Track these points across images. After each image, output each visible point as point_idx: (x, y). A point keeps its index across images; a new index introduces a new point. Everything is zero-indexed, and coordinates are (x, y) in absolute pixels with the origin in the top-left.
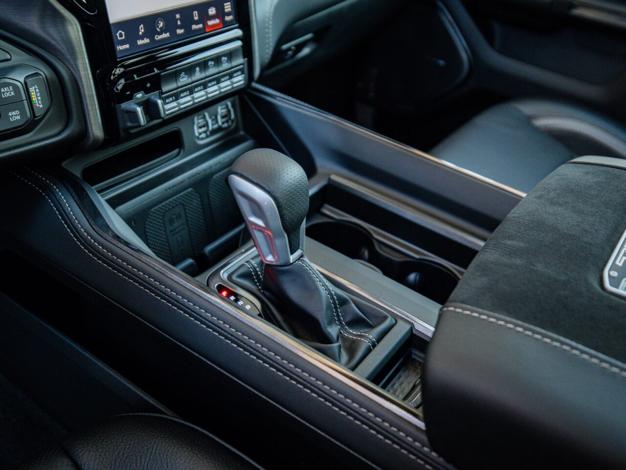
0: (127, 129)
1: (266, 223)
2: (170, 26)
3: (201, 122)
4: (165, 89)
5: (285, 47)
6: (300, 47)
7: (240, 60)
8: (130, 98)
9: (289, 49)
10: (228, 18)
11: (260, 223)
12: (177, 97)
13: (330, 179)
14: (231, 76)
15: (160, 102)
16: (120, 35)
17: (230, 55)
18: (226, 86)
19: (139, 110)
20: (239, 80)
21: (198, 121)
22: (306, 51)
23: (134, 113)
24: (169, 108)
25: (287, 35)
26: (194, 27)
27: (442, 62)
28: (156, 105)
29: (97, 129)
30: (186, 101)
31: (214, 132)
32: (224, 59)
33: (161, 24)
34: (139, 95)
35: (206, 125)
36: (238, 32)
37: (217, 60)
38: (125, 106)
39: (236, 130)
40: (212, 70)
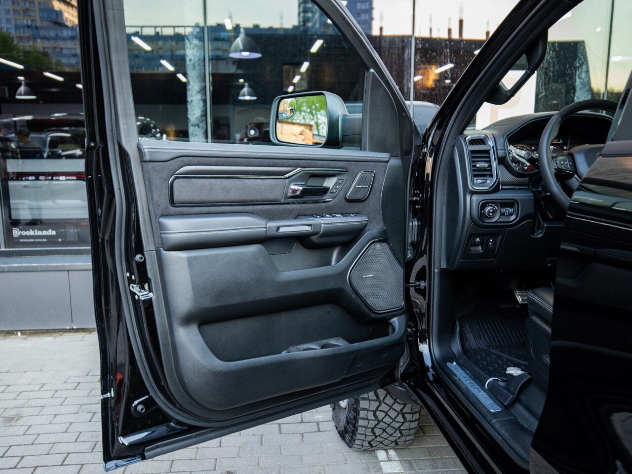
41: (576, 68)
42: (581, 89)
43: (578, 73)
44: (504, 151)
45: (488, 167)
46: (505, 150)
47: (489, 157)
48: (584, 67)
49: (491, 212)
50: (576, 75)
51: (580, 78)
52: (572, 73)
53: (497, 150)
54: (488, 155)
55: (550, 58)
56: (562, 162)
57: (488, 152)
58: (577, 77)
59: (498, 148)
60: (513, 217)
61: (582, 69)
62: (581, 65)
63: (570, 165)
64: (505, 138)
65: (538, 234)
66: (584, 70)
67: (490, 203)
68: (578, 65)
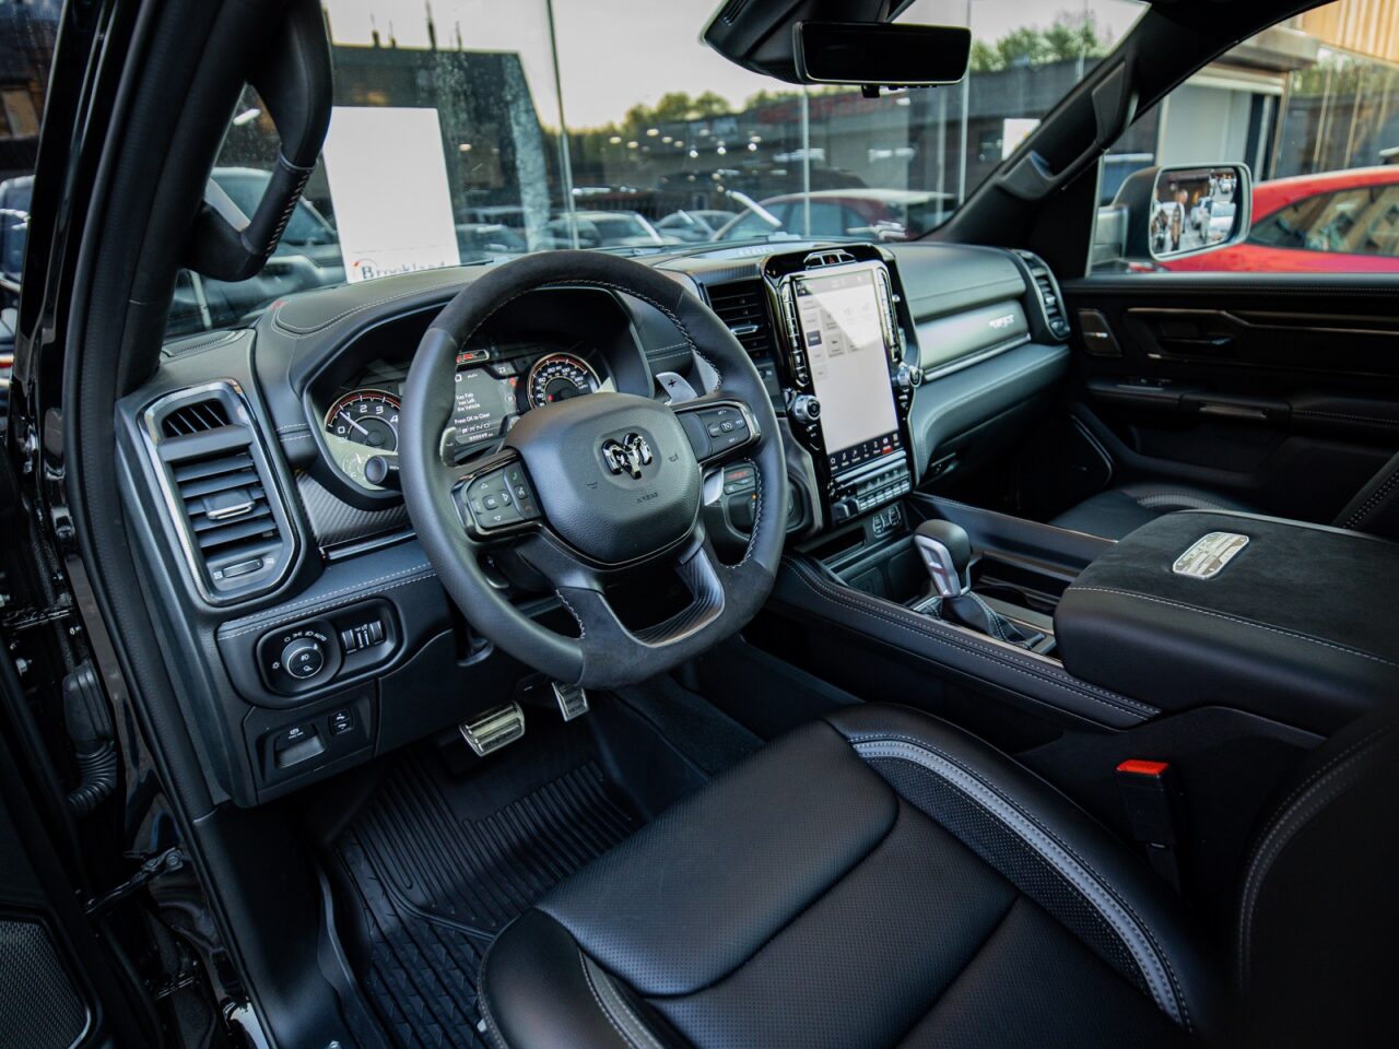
0: (837, 521)
1: (942, 565)
2: (861, 454)
3: (878, 521)
4: (859, 493)
5: (934, 464)
6: (945, 465)
7: (906, 473)
8: (839, 500)
9: (937, 466)
10: (897, 444)
11: (938, 566)
12: (866, 499)
13: (983, 555)
14: (900, 483)
15: (857, 502)
16: (833, 461)
17: (899, 469)
18: (897, 491)
19: (845, 507)
20: (906, 487)
21: (875, 521)
22: (951, 467)
23: (843, 509)
24: (862, 506)
25: (935, 455)
26: (875, 452)
27: (1085, 469)
28: (855, 504)
29: (818, 521)
30: (872, 502)
31: (886, 529)
32: (887, 475)
33: (855, 452)
34: (844, 498)
35: (881, 523)
36: (903, 453)
37: (891, 473)
38: (837, 505)
39: (903, 526)
40: (888, 480)
41: (507, 104)
42: (525, 145)
43: (512, 113)
44: (302, 436)
45: (255, 508)
46: (308, 429)
47: (254, 470)
48: (522, 103)
49: (306, 663)
50: (509, 118)
51: (518, 123)
52: (503, 115)
53: (277, 436)
54: (248, 464)
55: (456, 82)
56: (491, 502)
57: (243, 450)
58: (513, 121)
59: (282, 428)
60: (388, 646)
61: (518, 107)
62: (516, 98)
63: (521, 499)
64: (297, 386)
65: (478, 650)
66: (522, 108)
67: (296, 630)
68: (509, 98)
